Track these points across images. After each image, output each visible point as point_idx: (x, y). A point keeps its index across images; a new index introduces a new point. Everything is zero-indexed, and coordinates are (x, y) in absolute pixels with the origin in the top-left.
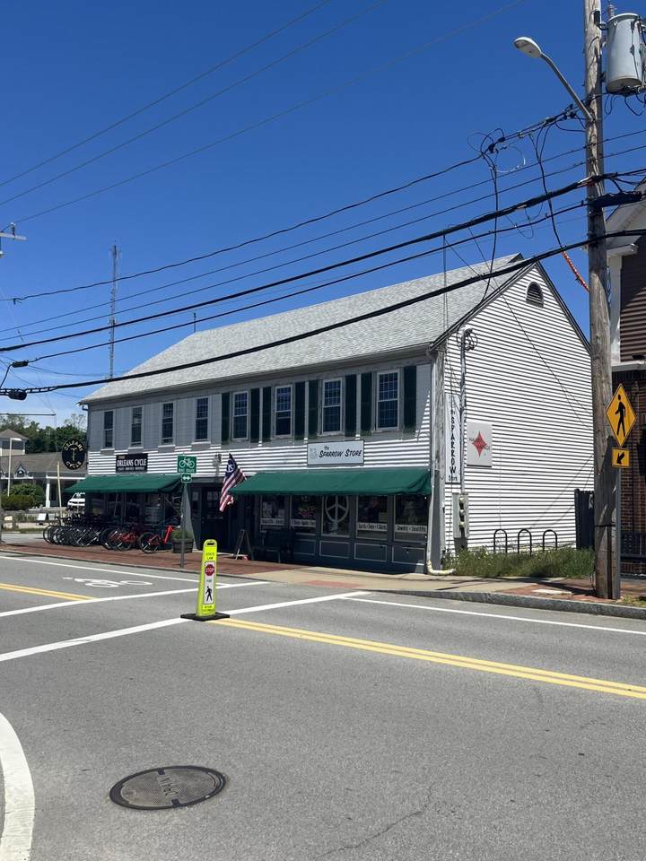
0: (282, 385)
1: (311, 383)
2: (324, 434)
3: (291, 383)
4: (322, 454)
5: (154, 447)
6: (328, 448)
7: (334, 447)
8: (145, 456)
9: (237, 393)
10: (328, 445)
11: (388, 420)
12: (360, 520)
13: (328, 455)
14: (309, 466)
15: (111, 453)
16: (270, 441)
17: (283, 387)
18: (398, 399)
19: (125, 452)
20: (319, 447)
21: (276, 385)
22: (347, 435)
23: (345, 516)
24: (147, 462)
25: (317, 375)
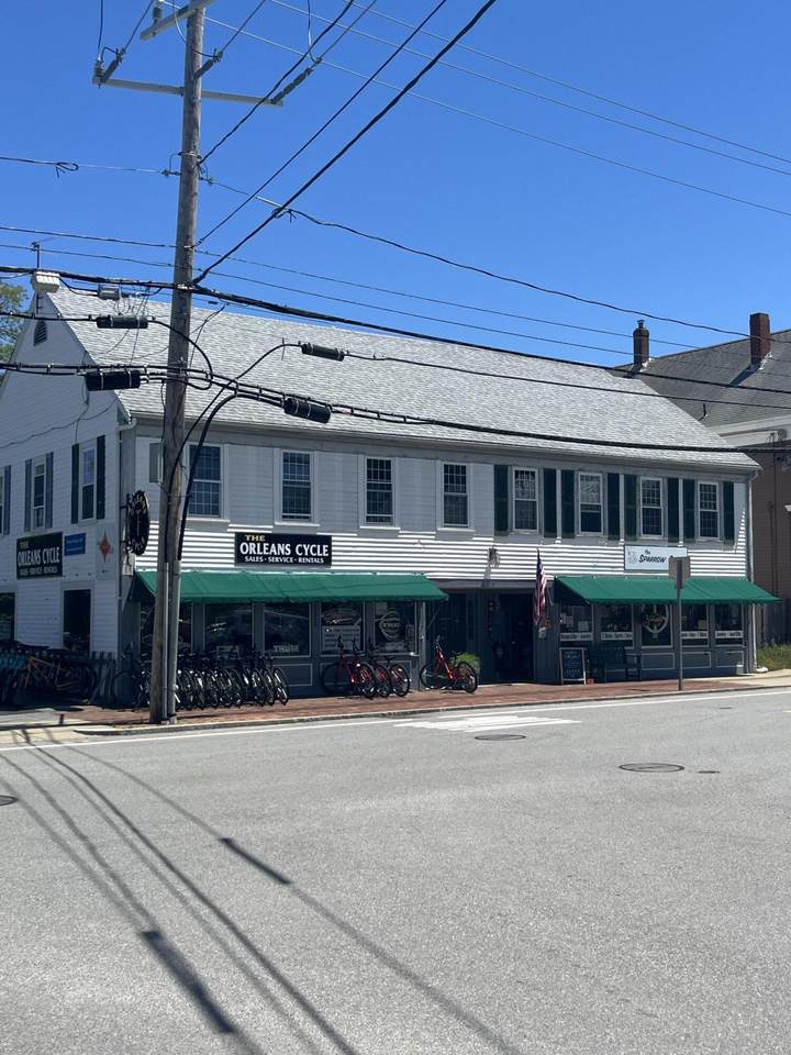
0: (590, 471)
1: (626, 477)
2: (644, 537)
3: (601, 472)
4: (642, 559)
5: (349, 526)
6: (649, 553)
7: (656, 552)
8: (327, 540)
9: (517, 469)
10: (649, 549)
11: (709, 530)
12: (683, 630)
13: (649, 560)
14: (625, 571)
15: (223, 527)
16: (573, 537)
17: (590, 474)
18: (718, 510)
19: (268, 529)
20: (639, 551)
21: (580, 470)
22: (669, 541)
23: (665, 625)
24: (330, 551)
25: (634, 469)
